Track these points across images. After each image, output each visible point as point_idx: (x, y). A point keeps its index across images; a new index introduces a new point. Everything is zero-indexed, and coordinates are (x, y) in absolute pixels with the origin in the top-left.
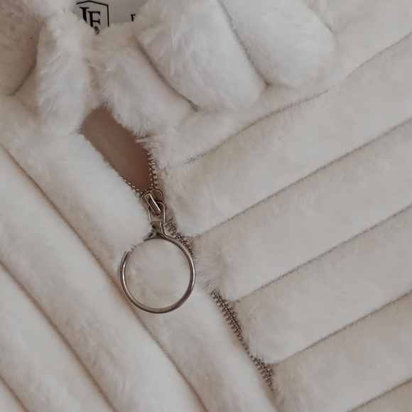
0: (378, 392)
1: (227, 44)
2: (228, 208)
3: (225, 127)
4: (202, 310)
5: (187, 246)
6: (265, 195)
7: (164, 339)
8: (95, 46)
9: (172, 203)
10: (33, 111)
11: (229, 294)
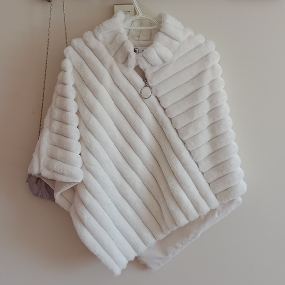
0: (182, 112)
1: (156, 56)
2: (158, 82)
3: (157, 68)
4: (153, 99)
5: (151, 88)
6: (163, 80)
7: (147, 103)
8: (137, 56)
9: (148, 81)
10: (127, 66)
11: (158, 96)
